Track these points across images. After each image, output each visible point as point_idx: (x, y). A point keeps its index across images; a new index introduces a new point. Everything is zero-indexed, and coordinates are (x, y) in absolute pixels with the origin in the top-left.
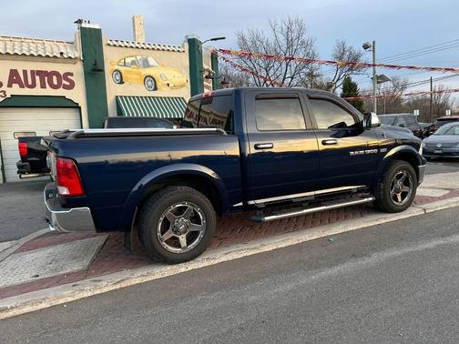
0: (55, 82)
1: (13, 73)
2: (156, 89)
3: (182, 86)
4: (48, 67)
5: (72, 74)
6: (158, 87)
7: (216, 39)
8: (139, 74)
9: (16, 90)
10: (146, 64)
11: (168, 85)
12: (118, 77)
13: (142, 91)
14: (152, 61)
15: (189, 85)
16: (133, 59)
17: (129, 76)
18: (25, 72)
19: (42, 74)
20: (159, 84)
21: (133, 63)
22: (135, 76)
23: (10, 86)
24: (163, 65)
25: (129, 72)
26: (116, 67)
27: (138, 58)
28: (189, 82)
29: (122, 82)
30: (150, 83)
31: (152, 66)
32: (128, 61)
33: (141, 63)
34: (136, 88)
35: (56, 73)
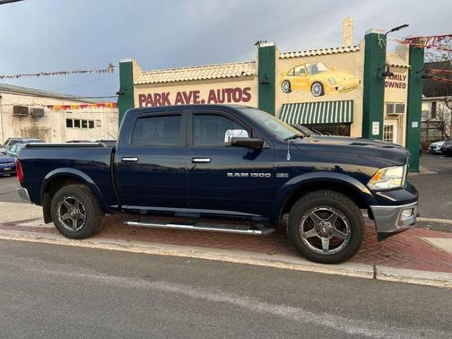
0: (237, 97)
1: (212, 92)
2: (322, 94)
3: (354, 88)
4: (233, 85)
5: (249, 89)
6: (325, 92)
7: (397, 29)
8: (307, 81)
10: (315, 70)
11: (337, 88)
12: (287, 87)
13: (308, 97)
14: (321, 67)
15: (362, 86)
16: (303, 67)
17: (297, 84)
18: (219, 91)
19: (228, 91)
20: (326, 89)
21: (302, 71)
22: (303, 84)
24: (333, 69)
25: (298, 81)
26: (286, 78)
27: (308, 65)
28: (362, 82)
29: (290, 91)
30: (317, 89)
31: (321, 72)
32: (297, 70)
33: (309, 70)
34: (302, 95)
35: (238, 89)
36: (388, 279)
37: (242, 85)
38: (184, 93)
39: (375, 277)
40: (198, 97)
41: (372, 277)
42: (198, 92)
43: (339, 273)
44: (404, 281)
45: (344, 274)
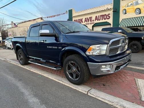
0: (105, 18)
1: (96, 17)
4: (104, 13)
5: (109, 14)
6: (141, 12)
8: (133, 8)
9: (97, 22)
10: (137, 3)
12: (125, 12)
13: (134, 15)
16: (132, 3)
17: (129, 10)
18: (99, 16)
19: (102, 16)
20: (142, 11)
21: (131, 4)
22: (131, 10)
23: (95, 21)
25: (129, 9)
26: (124, 8)
29: (126, 13)
30: (137, 11)
31: (140, 4)
32: (129, 4)
33: (135, 4)
34: (131, 15)
35: (106, 15)
36: (91, 95)
37: (107, 13)
38: (87, 18)
39: (87, 94)
40: (92, 19)
41: (86, 93)
42: (92, 17)
43: (76, 89)
44: (97, 98)
45: (78, 90)
